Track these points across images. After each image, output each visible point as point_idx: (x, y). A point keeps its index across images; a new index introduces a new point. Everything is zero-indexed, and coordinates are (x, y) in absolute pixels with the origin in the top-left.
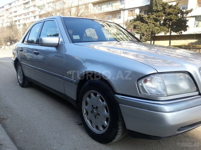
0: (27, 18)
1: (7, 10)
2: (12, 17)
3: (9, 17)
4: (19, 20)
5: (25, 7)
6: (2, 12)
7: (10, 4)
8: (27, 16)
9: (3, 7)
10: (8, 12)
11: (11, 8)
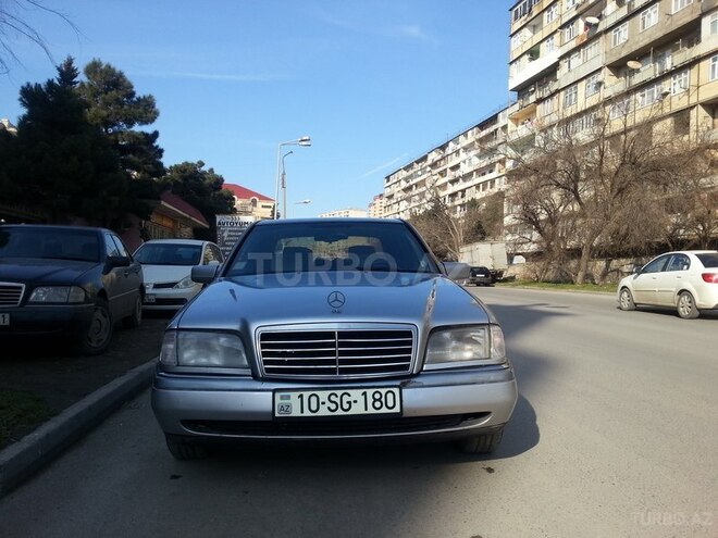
0: (485, 183)
1: (434, 165)
2: (446, 183)
3: (439, 183)
4: (463, 191)
5: (482, 149)
6: (420, 173)
7: (443, 148)
8: (489, 176)
9: (425, 158)
10: (436, 171)
11: (443, 158)
